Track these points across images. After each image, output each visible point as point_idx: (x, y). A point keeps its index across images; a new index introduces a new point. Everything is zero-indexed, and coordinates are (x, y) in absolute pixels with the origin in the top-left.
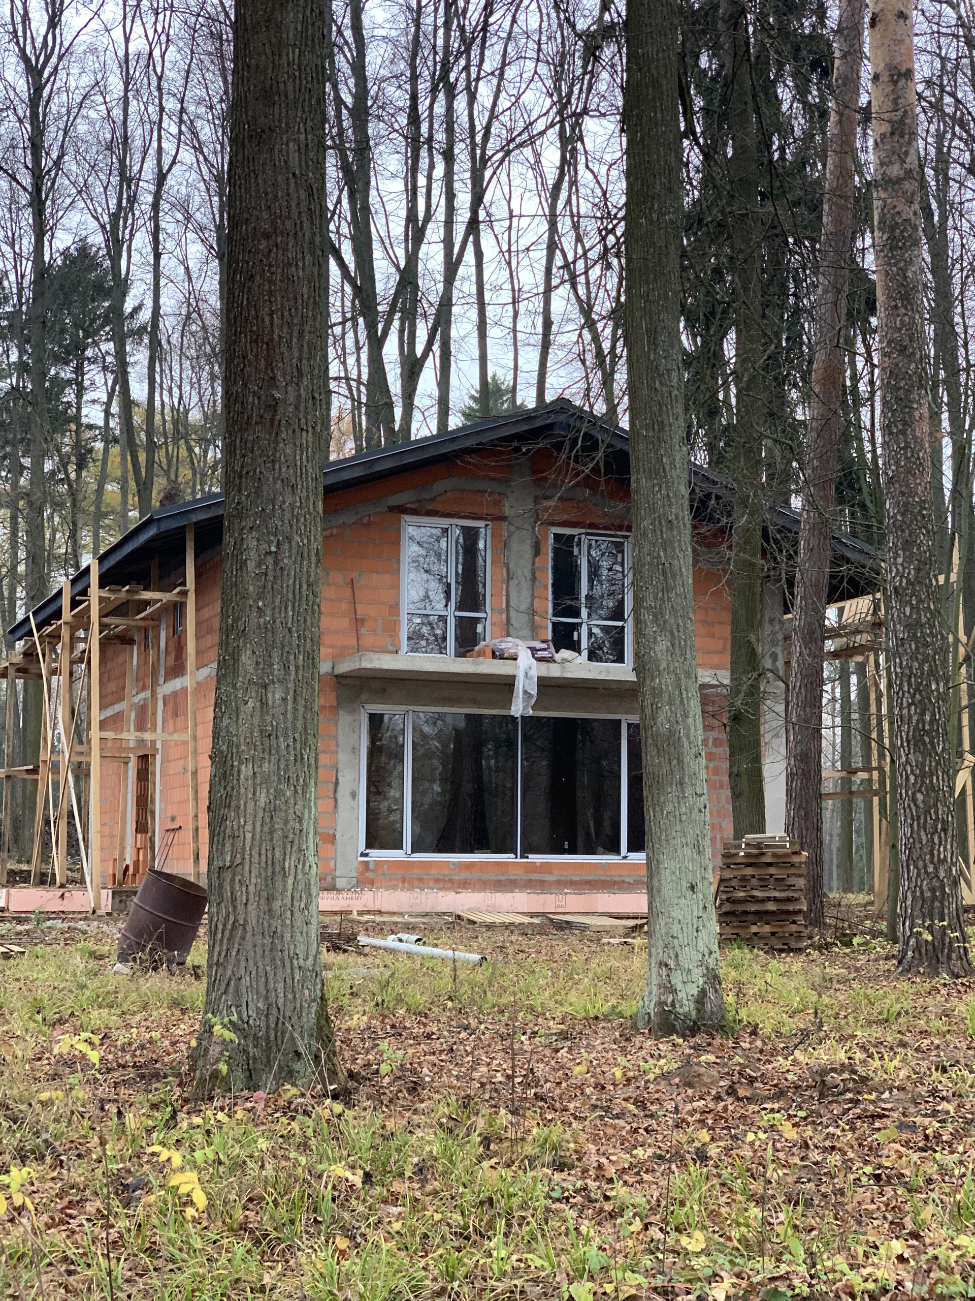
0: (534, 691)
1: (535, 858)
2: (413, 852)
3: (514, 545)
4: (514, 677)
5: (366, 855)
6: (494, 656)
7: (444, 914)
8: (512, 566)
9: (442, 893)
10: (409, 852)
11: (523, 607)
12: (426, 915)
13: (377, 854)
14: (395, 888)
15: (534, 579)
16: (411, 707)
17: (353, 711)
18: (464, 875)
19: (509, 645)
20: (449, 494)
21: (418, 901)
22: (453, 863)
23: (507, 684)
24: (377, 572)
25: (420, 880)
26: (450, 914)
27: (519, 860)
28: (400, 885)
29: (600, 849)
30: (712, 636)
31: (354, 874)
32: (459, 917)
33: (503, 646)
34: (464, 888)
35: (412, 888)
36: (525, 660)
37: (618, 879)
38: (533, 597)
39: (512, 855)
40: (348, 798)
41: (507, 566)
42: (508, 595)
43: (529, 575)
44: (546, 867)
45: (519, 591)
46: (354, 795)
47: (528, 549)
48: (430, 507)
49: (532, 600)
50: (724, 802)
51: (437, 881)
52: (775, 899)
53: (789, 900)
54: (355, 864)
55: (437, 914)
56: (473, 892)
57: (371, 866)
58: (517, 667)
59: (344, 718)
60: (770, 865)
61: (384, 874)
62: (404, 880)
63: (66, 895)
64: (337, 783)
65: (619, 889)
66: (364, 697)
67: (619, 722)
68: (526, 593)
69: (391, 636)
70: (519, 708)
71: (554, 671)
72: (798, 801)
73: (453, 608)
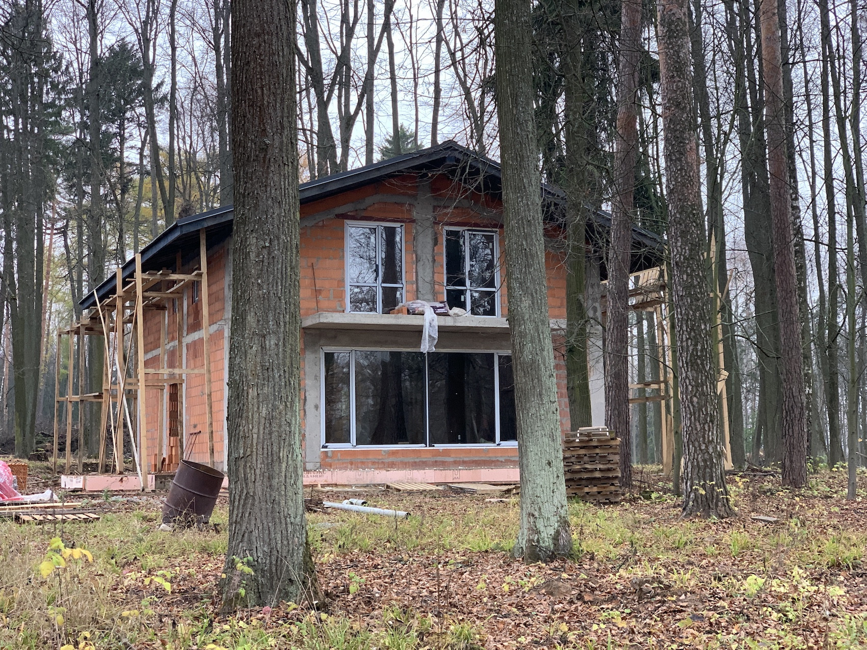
0: (436, 336)
1: (439, 447)
2: (357, 444)
3: (420, 238)
4: (422, 326)
5: (326, 447)
6: (409, 313)
7: (379, 485)
8: (419, 252)
9: (377, 472)
10: (355, 444)
11: (428, 279)
12: (367, 486)
13: (333, 447)
14: (346, 468)
15: (434, 261)
16: (353, 348)
17: (315, 352)
18: (391, 459)
19: (419, 305)
20: (376, 205)
21: (361, 477)
22: (385, 451)
23: (418, 331)
24: (330, 258)
25: (363, 463)
26: (383, 485)
27: (428, 448)
28: (349, 466)
29: (483, 440)
30: (553, 296)
31: (319, 460)
32: (388, 487)
33: (414, 306)
34: (392, 467)
35: (357, 468)
36: (429, 314)
37: (494, 459)
38: (433, 273)
39: (424, 445)
40: (314, 410)
41: (415, 252)
42: (417, 272)
43: (430, 259)
44: (446, 452)
45: (424, 269)
46: (317, 407)
47: (429, 240)
48: (364, 214)
49: (433, 275)
50: (563, 407)
51: (374, 463)
52: (601, 470)
53: (609, 470)
54: (319, 453)
55: (374, 485)
56: (398, 470)
57: (330, 454)
58: (424, 320)
59: (309, 357)
60: (596, 447)
61: (338, 460)
62: (352, 463)
63: (124, 479)
64: (305, 399)
65: (495, 466)
66: (322, 342)
67: (492, 355)
68: (429, 271)
69: (339, 301)
70: (426, 347)
71: (448, 322)
72: (613, 405)
73: (381, 281)
